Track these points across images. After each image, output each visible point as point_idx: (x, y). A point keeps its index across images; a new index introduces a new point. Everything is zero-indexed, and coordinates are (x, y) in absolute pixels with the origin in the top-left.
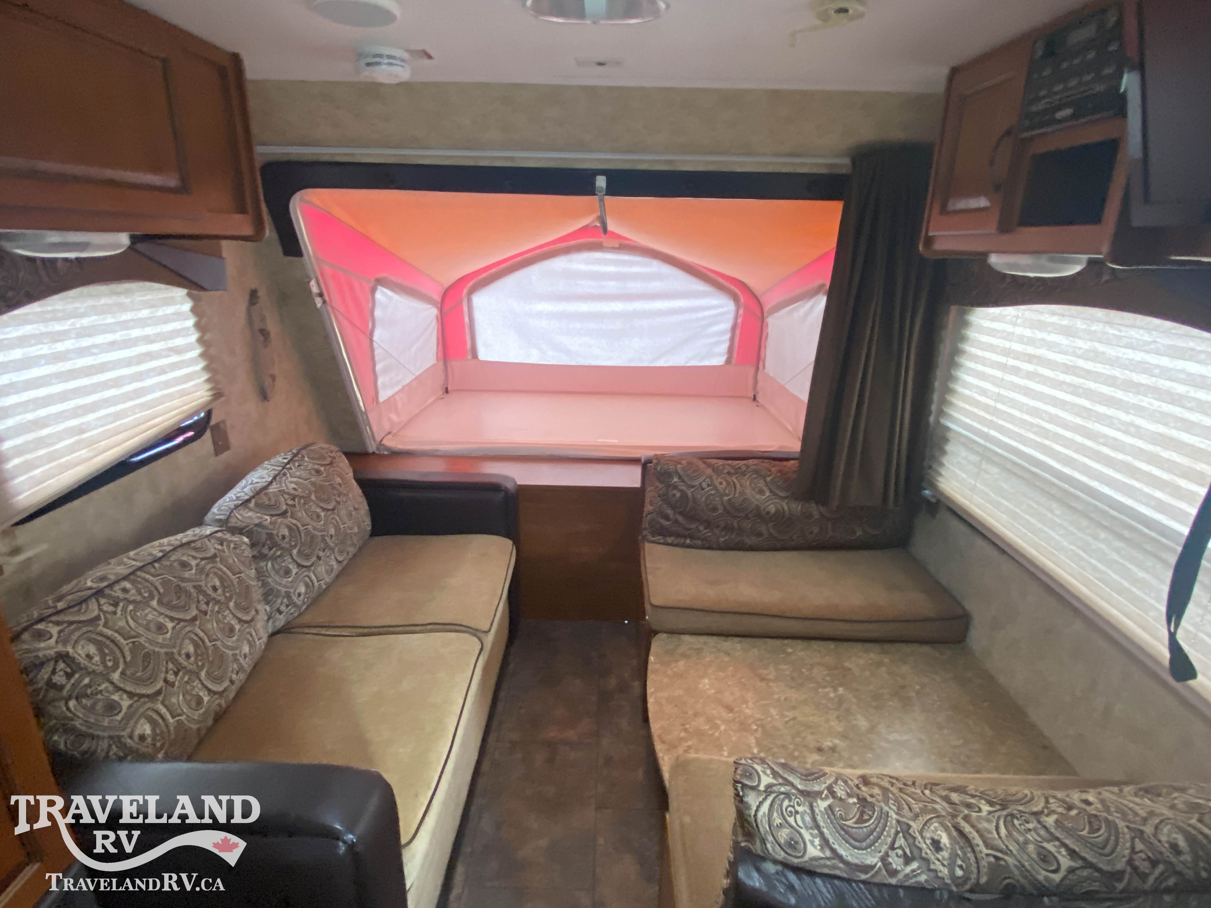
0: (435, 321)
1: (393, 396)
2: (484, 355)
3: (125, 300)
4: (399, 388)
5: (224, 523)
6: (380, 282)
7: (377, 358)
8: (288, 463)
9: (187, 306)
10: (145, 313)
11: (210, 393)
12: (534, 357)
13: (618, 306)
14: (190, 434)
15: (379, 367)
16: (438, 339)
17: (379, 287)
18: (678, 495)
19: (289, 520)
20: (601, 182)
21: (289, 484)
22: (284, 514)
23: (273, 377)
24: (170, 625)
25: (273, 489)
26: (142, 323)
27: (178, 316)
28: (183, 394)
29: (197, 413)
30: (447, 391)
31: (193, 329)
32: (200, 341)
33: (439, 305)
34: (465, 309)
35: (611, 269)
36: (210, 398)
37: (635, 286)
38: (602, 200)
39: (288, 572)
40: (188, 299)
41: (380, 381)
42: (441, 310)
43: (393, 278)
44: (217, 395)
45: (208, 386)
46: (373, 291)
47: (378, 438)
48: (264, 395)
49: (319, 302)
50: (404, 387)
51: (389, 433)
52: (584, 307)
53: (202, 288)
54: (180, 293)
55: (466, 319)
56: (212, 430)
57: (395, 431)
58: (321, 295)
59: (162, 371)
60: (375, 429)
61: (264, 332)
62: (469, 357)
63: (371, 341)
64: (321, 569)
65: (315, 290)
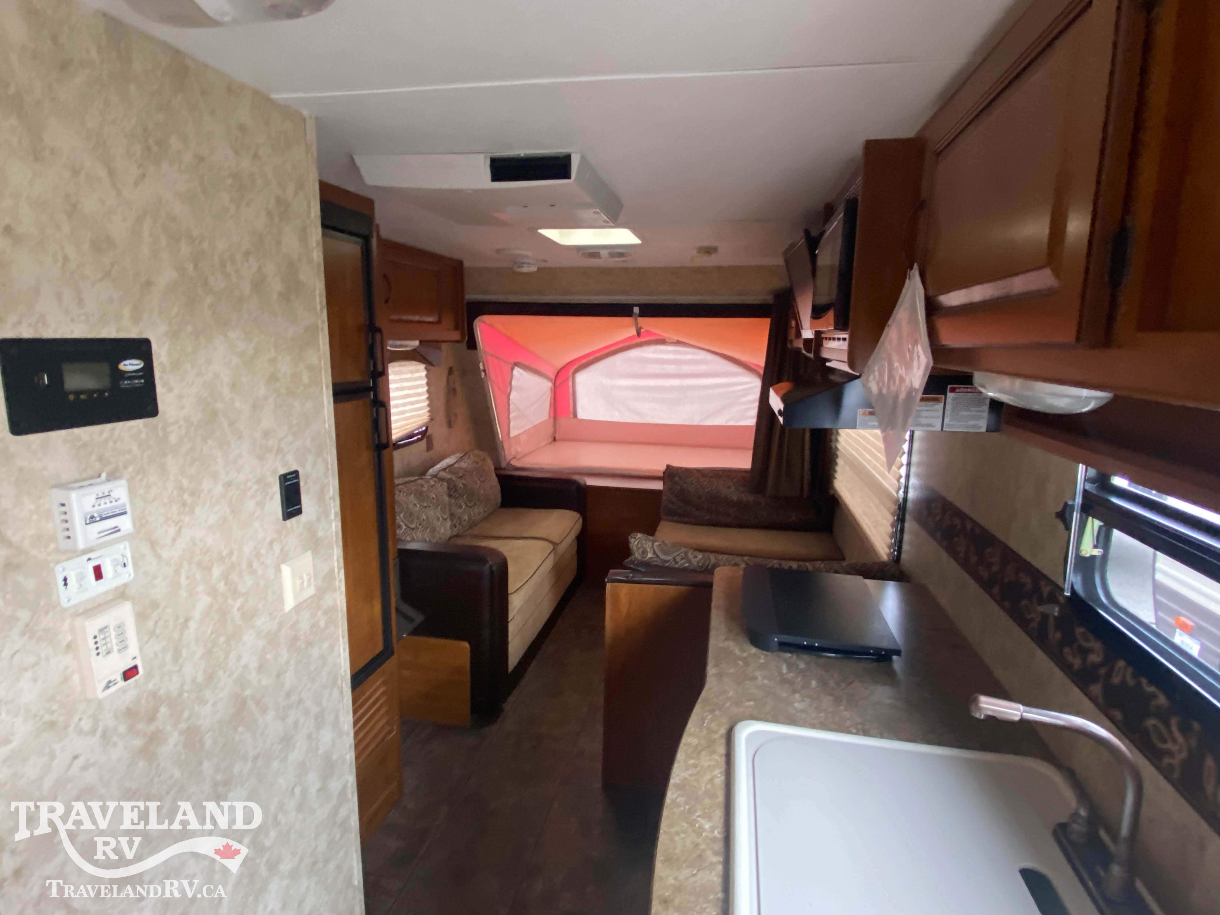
0: (550, 390)
1: (519, 435)
2: (582, 415)
3: (403, 369)
4: (522, 430)
5: (434, 476)
6: (517, 364)
7: (511, 410)
8: (463, 456)
9: (424, 373)
10: (409, 376)
11: (429, 418)
12: (616, 417)
13: (675, 382)
14: (420, 436)
15: (512, 415)
16: (551, 403)
17: (516, 368)
18: (679, 488)
19: (463, 481)
20: (636, 310)
21: (463, 465)
22: (461, 477)
23: (456, 415)
24: (404, 527)
25: (456, 465)
26: (407, 380)
27: (420, 378)
28: (419, 416)
29: (421, 427)
30: (555, 439)
31: (425, 385)
32: (428, 391)
33: (553, 381)
34: (570, 384)
35: (671, 356)
36: (428, 420)
37: (685, 369)
38: (636, 320)
39: (461, 507)
40: (425, 371)
41: (512, 425)
42: (554, 384)
43: (524, 363)
44: (432, 419)
45: (428, 414)
46: (512, 369)
47: (508, 459)
48: (450, 424)
49: (483, 374)
50: (525, 431)
51: (515, 458)
52: (652, 382)
53: (433, 365)
54: (422, 367)
55: (571, 390)
56: (427, 438)
57: (518, 456)
58: (484, 371)
59: (412, 403)
60: (506, 452)
61: (454, 390)
62: (572, 416)
63: (509, 399)
64: (476, 510)
65: (481, 367)
